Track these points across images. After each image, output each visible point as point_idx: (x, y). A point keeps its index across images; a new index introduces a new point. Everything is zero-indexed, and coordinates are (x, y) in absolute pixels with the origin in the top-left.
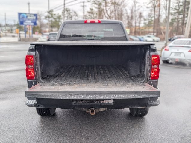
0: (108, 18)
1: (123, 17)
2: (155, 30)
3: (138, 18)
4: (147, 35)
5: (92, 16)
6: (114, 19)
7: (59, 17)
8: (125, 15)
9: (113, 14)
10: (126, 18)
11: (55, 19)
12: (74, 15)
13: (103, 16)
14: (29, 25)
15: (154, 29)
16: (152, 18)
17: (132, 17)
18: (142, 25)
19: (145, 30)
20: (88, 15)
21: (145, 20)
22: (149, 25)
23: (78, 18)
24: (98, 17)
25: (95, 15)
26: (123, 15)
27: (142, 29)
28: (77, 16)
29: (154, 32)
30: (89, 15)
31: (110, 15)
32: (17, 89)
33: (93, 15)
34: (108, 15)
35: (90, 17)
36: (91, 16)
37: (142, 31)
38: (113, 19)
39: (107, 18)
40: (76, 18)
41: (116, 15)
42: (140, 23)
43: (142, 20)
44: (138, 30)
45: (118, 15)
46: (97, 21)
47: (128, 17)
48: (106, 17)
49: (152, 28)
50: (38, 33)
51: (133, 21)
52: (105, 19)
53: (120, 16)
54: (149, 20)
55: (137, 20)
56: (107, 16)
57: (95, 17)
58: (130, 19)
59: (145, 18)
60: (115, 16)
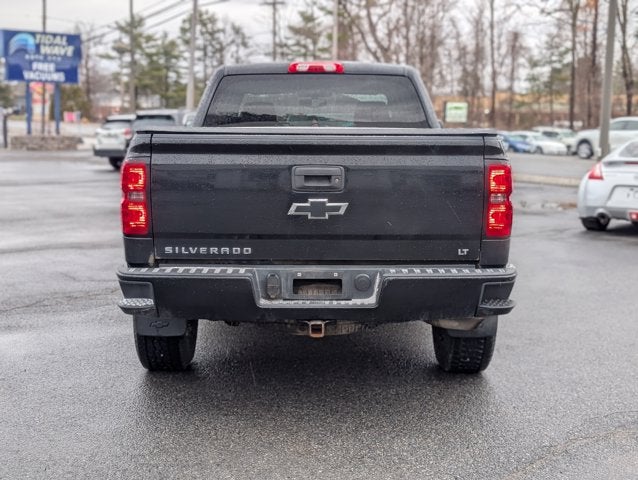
0: (379, 54)
1: (440, 50)
2: (577, 110)
3: (505, 56)
4: (542, 129)
5: (311, 47)
6: (402, 58)
7: (169, 51)
8: (450, 42)
9: (398, 40)
10: (455, 54)
11: (150, 56)
12: (233, 42)
13: (355, 47)
14: (44, 82)
15: (572, 101)
16: (562, 55)
17: (479, 53)
18: (522, 86)
19: (535, 107)
20: (290, 42)
21: (534, 64)
22: (552, 86)
23: (251, 54)
24: (335, 50)
25: (323, 42)
26: (441, 43)
27: (522, 104)
28: (245, 45)
29: (572, 117)
30: (298, 44)
31: (385, 44)
32: (46, 303)
33: (315, 43)
34: (377, 41)
35: (303, 51)
36: (305, 47)
37: (524, 110)
38: (398, 62)
39: (374, 54)
40: (242, 52)
41: (413, 41)
42: (512, 78)
43: (519, 65)
44: (507, 108)
45: (421, 41)
46: (329, 66)
47: (463, 51)
48: (368, 49)
49: (566, 98)
50: (75, 115)
51: (484, 67)
52: (365, 60)
53: (428, 48)
54: (551, 62)
55: (502, 64)
56: (373, 45)
57: (323, 50)
58: (470, 58)
59: (536, 54)
60: (408, 45)
